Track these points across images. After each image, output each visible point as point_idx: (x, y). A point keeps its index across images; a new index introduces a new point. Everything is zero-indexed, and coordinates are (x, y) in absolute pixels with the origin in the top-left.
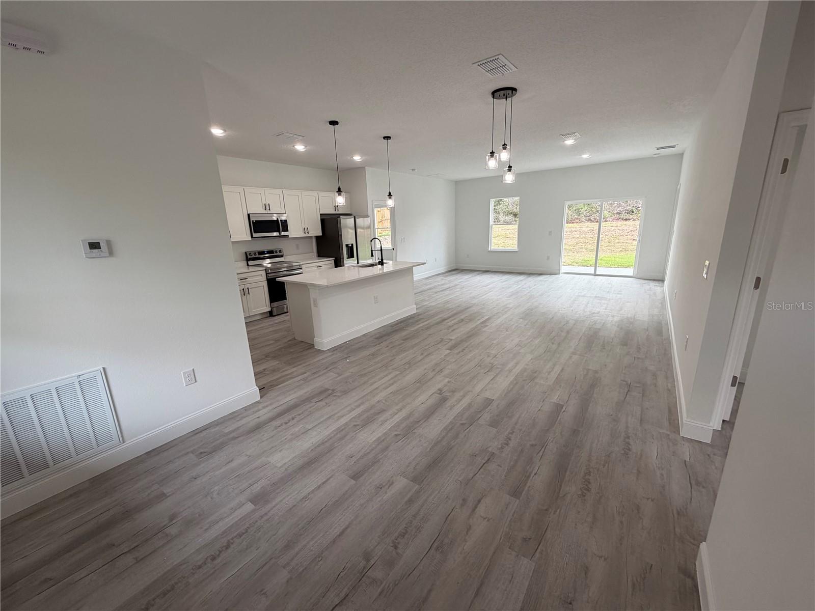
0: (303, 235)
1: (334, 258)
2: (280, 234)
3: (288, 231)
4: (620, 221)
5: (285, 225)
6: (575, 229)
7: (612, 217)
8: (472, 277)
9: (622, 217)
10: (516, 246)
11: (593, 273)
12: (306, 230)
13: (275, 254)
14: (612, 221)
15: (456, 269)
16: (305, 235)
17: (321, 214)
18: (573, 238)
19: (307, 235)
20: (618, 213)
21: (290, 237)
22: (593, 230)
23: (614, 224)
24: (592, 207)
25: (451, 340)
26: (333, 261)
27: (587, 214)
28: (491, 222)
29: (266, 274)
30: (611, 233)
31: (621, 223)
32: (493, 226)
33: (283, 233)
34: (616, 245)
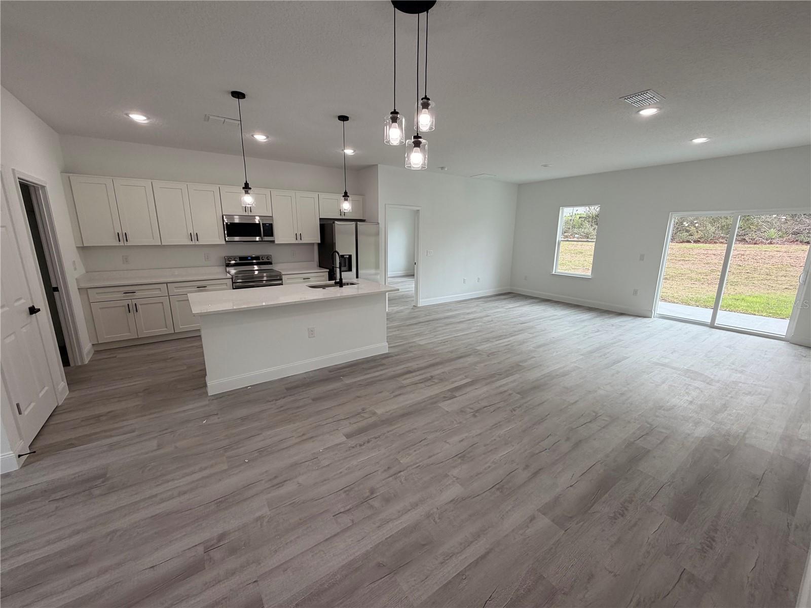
0: (294, 241)
1: (328, 270)
2: (262, 238)
3: (273, 236)
4: (797, 244)
5: (268, 230)
6: (714, 252)
7: (783, 237)
8: (522, 306)
9: (800, 239)
10: (590, 271)
11: (709, 321)
12: (298, 236)
13: (261, 261)
14: (783, 243)
15: (510, 294)
16: (297, 242)
17: (320, 219)
18: (707, 264)
19: (299, 241)
20: (795, 233)
21: (276, 242)
22: (743, 255)
23: (784, 248)
24: (752, 224)
25: (374, 414)
26: (328, 273)
27: (741, 232)
28: (559, 237)
29: (233, 283)
30: (774, 260)
31: (797, 247)
32: (562, 244)
33: (266, 238)
34: (780, 278)
